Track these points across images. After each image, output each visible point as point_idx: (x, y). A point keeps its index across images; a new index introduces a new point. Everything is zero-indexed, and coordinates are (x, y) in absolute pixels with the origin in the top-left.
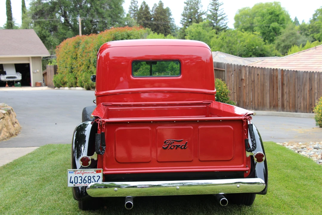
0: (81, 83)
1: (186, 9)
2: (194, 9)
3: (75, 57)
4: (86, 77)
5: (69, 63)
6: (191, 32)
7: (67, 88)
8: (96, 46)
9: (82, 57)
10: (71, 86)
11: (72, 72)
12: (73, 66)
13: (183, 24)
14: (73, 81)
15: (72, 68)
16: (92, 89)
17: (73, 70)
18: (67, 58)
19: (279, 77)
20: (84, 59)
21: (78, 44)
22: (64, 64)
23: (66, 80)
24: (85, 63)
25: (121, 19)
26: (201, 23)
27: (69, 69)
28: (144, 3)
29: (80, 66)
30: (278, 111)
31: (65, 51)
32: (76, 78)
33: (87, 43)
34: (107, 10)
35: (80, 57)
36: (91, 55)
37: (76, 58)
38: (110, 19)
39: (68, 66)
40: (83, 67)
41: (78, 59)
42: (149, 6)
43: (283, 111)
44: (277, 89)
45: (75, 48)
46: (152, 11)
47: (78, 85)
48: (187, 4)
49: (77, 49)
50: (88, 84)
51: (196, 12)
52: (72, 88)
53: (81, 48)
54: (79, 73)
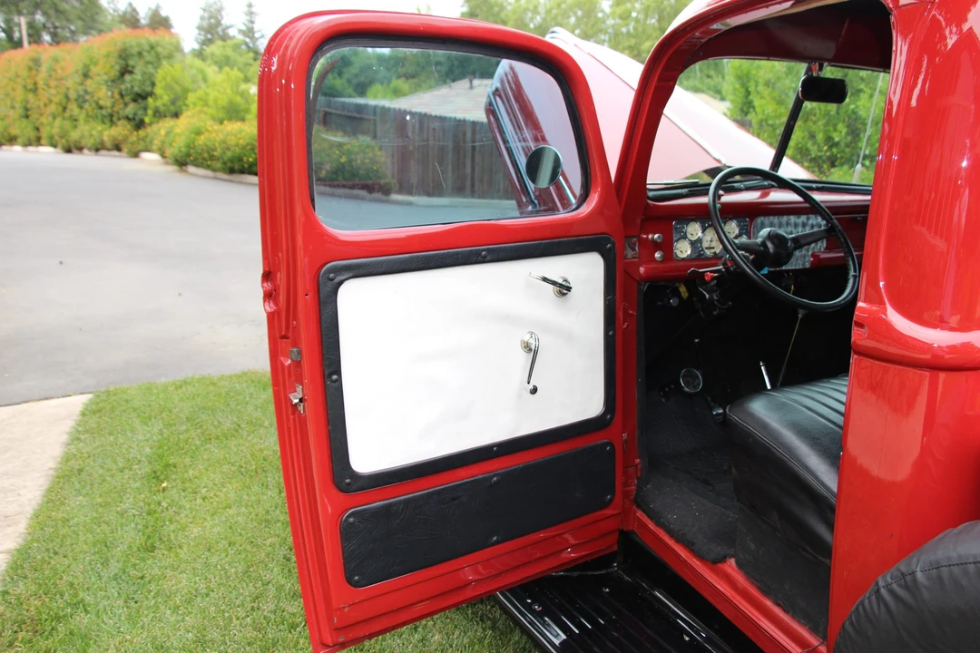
0: (51, 138)
1: (202, 18)
2: (216, 18)
3: (30, 87)
4: (61, 127)
5: (19, 99)
6: (213, 55)
7: (17, 148)
8: (80, 66)
9: (49, 86)
10: (28, 144)
11: (27, 117)
12: (29, 106)
13: (198, 43)
14: (33, 134)
15: (27, 109)
16: (75, 151)
17: (30, 113)
18: (14, 90)
19: (469, 134)
20: (53, 91)
21: (36, 62)
22: (9, 102)
23: (14, 131)
24: (56, 99)
25: (102, 23)
26: (229, 42)
27: (20, 111)
28: (130, 5)
29: (46, 105)
30: (464, 197)
31: (8, 75)
32: (38, 129)
33: (56, 60)
34: (74, 7)
35: (45, 87)
36: (69, 83)
37: (35, 90)
38: (80, 23)
39: (18, 105)
40: (53, 108)
41: (40, 91)
42: (139, 10)
43: (473, 197)
44: (465, 156)
45: (30, 69)
46: (144, 19)
47: (43, 141)
48: (204, 10)
49: (34, 72)
50: (67, 141)
51: (219, 23)
52: (31, 148)
53: (44, 69)
54: (44, 120)
